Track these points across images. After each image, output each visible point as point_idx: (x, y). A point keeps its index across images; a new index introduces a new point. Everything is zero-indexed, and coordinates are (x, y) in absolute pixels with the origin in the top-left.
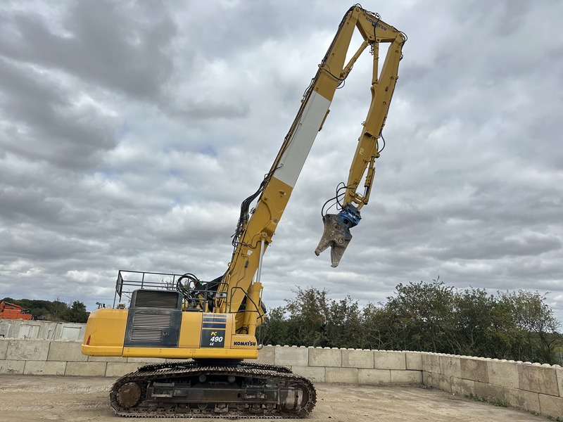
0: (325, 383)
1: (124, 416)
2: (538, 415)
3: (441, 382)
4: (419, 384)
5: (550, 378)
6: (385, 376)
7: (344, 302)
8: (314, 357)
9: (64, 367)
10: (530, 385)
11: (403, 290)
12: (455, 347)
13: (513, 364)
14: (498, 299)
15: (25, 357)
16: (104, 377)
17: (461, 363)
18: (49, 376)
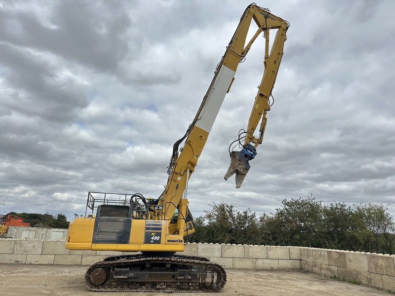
0: (233, 269)
1: (95, 291)
2: (382, 289)
3: (314, 268)
4: (299, 269)
5: (389, 264)
6: (275, 264)
7: (245, 213)
8: (225, 251)
9: (53, 258)
10: (376, 269)
11: (287, 204)
12: (324, 244)
13: (365, 254)
14: (354, 210)
15: (26, 252)
16: (81, 265)
17: (328, 254)
18: (43, 265)
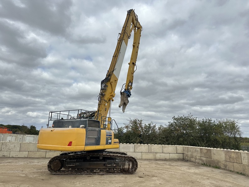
0: (141, 159)
1: (54, 174)
2: (233, 171)
3: (191, 159)
4: (182, 159)
5: (238, 156)
6: (167, 156)
7: (150, 125)
8: (137, 148)
9: (27, 154)
10: (230, 160)
11: (175, 119)
12: (198, 143)
13: (222, 150)
14: (217, 123)
15: (10, 150)
16: (45, 158)
17: (200, 150)
18: (21, 158)
